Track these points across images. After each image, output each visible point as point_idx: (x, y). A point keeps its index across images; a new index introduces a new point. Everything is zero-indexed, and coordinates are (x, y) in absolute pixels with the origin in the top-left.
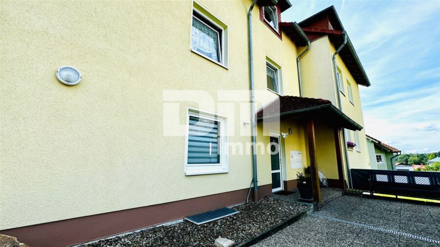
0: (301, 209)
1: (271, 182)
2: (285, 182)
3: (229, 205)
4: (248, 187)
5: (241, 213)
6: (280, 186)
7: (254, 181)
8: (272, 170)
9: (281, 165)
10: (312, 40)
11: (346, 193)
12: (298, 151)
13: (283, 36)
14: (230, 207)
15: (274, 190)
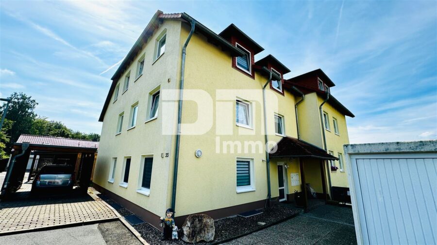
0: (296, 212)
1: (278, 195)
2: (288, 195)
3: (257, 209)
4: (266, 198)
5: (264, 213)
6: (284, 198)
7: (269, 195)
8: (279, 187)
9: (285, 184)
10: (305, 94)
11: (328, 203)
12: (296, 173)
13: (285, 93)
14: (257, 210)
15: (281, 200)
